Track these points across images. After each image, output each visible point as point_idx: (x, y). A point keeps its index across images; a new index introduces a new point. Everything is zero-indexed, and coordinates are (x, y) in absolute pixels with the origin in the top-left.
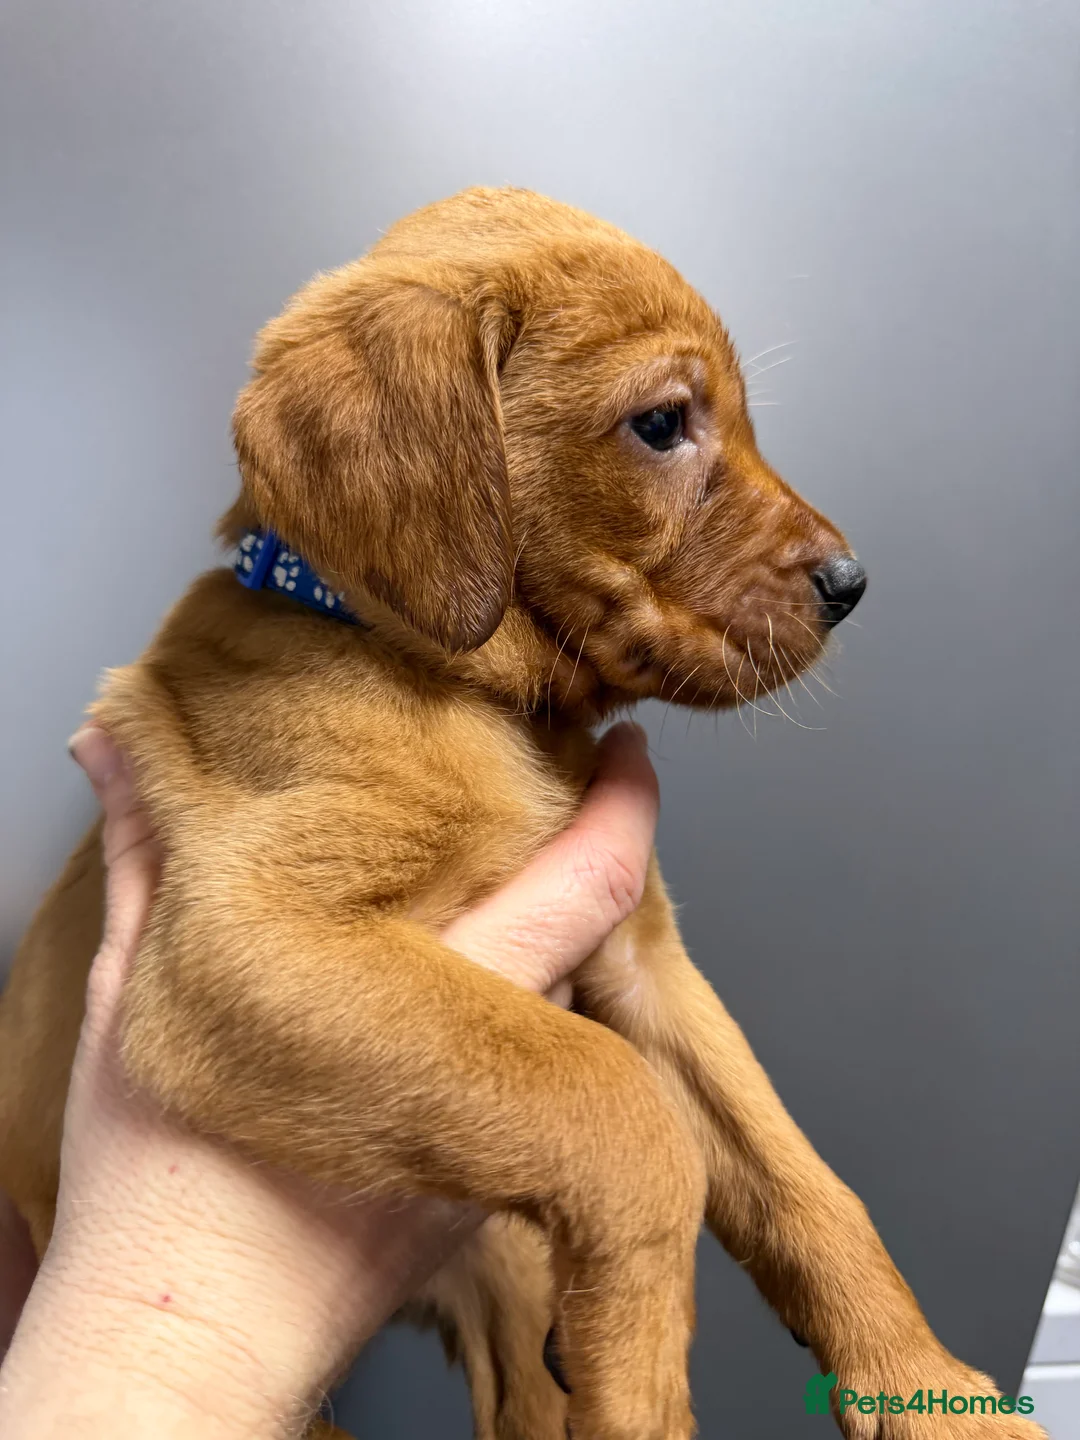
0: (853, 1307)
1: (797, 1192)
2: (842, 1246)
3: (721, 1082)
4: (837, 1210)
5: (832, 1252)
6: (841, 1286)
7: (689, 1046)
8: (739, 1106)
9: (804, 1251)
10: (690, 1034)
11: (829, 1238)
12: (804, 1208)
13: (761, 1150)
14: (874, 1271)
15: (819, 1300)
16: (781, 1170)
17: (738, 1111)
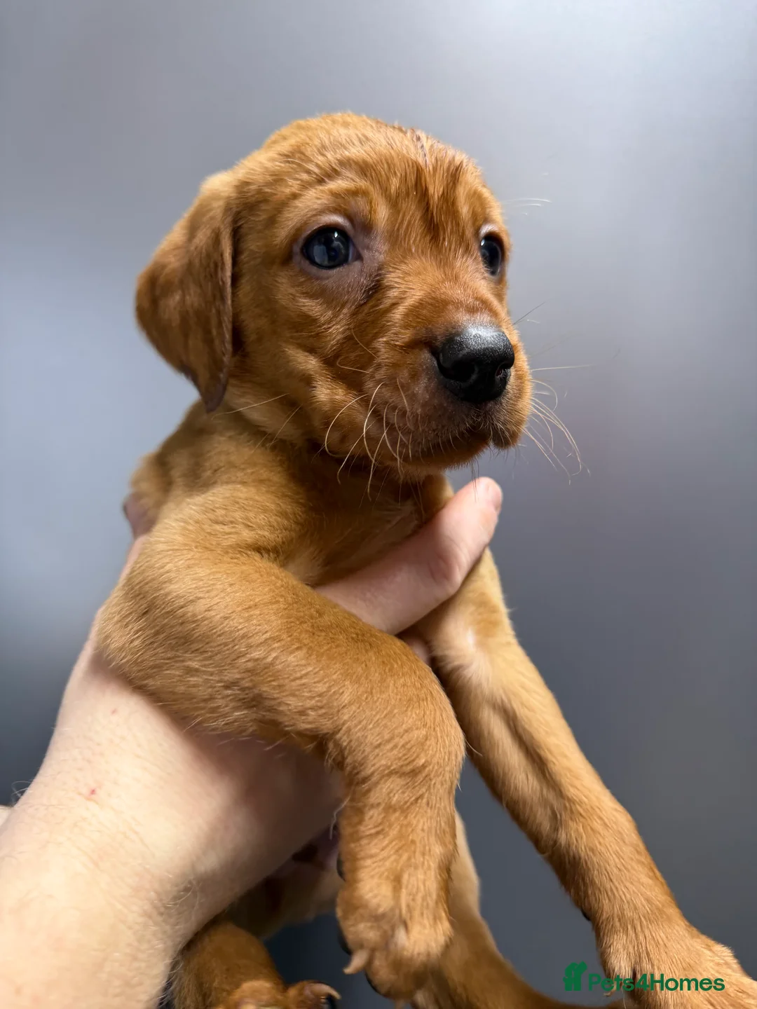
0: (617, 888)
1: (581, 807)
2: (611, 846)
3: (531, 730)
4: (610, 822)
5: (603, 849)
6: (608, 873)
7: (511, 704)
8: (543, 745)
9: (583, 848)
10: (512, 697)
11: (601, 840)
12: (584, 818)
13: (558, 778)
14: (634, 864)
15: (592, 882)
16: (571, 792)
17: (543, 750)
